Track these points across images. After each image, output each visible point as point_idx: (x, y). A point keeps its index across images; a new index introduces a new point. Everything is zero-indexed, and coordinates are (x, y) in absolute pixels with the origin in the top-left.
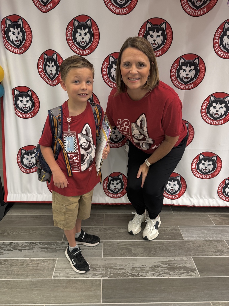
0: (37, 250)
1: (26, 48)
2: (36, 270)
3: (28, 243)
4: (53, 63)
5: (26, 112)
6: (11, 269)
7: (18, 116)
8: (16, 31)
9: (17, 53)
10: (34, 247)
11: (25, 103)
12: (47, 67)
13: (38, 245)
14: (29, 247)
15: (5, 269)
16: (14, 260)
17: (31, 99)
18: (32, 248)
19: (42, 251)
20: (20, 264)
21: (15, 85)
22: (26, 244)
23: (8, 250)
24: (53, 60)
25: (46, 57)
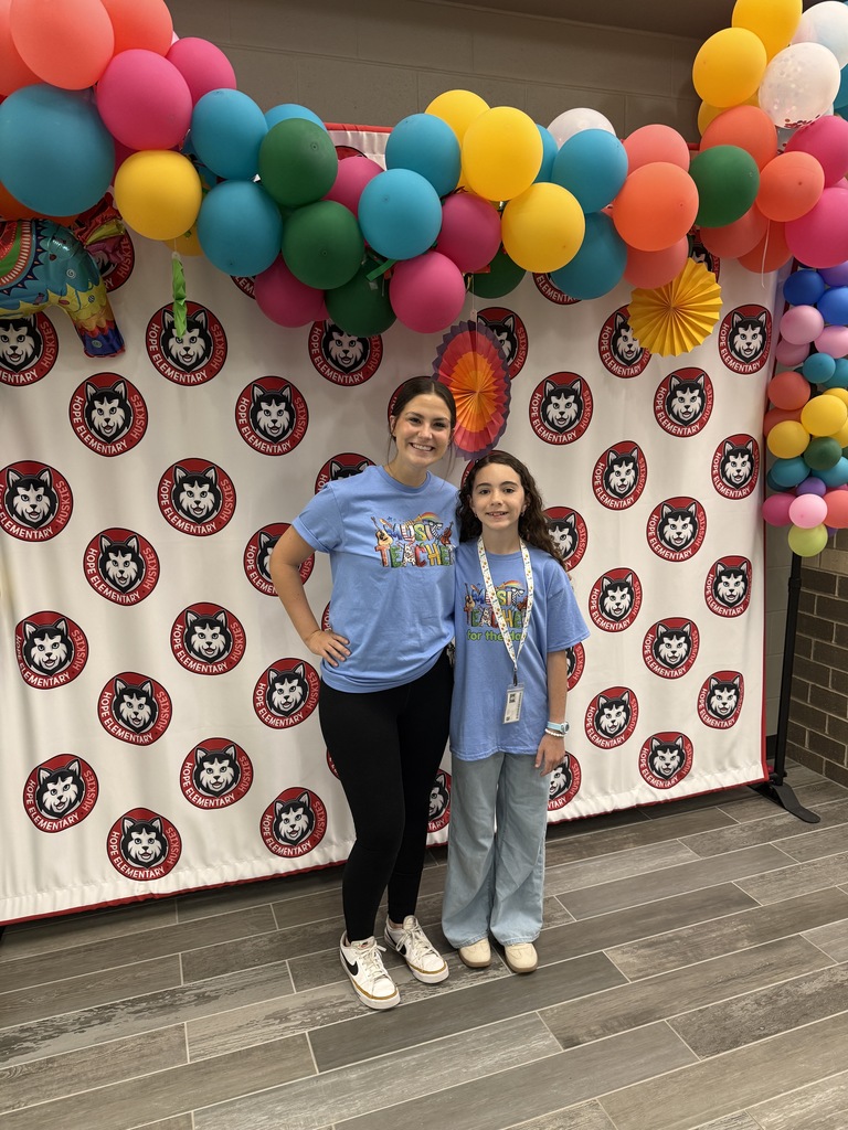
0: (124, 1019)
1: (57, 528)
2: (142, 1056)
3: (91, 1010)
4: (129, 555)
5: (50, 673)
6: (73, 1073)
7: (31, 685)
8: (32, 493)
9: (33, 540)
10: (114, 1016)
11: (49, 650)
12: (109, 564)
13: (122, 1009)
14: (100, 1019)
15: (57, 1077)
16: (71, 1054)
17: (64, 641)
18: (109, 1020)
19: (137, 1019)
20: (93, 1056)
21: (26, 612)
22: (87, 1015)
23: (44, 1038)
24: (127, 550)
25: (105, 543)
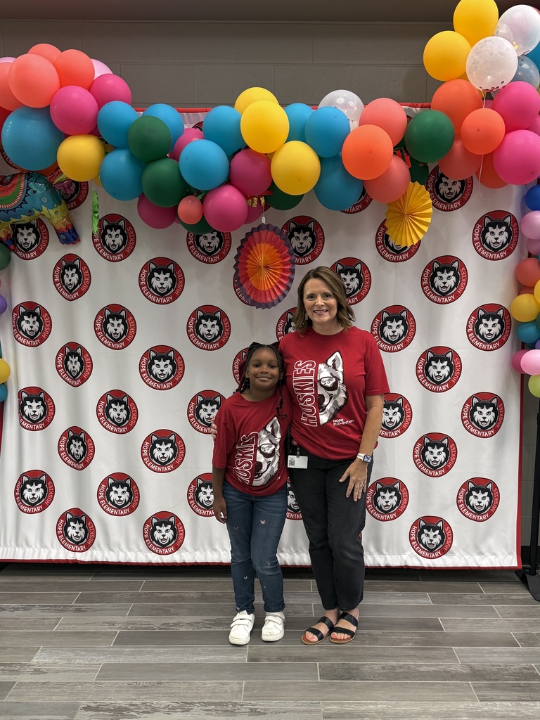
1: (42, 340)
4: (77, 358)
5: (34, 422)
7: (23, 427)
8: (31, 320)
9: (30, 346)
11: (34, 409)
12: (69, 363)
17: (43, 404)
21: (23, 386)
24: (77, 355)
25: (68, 350)
